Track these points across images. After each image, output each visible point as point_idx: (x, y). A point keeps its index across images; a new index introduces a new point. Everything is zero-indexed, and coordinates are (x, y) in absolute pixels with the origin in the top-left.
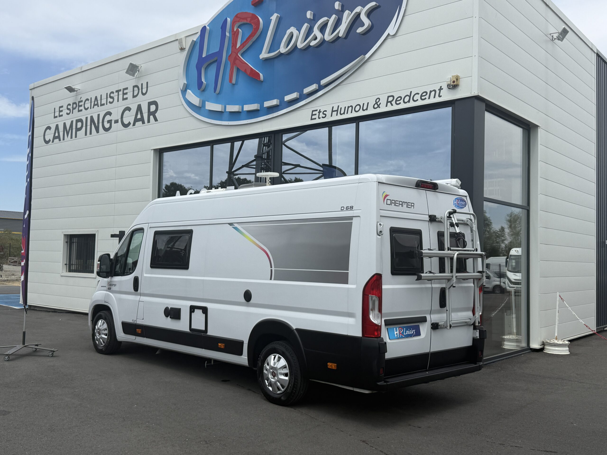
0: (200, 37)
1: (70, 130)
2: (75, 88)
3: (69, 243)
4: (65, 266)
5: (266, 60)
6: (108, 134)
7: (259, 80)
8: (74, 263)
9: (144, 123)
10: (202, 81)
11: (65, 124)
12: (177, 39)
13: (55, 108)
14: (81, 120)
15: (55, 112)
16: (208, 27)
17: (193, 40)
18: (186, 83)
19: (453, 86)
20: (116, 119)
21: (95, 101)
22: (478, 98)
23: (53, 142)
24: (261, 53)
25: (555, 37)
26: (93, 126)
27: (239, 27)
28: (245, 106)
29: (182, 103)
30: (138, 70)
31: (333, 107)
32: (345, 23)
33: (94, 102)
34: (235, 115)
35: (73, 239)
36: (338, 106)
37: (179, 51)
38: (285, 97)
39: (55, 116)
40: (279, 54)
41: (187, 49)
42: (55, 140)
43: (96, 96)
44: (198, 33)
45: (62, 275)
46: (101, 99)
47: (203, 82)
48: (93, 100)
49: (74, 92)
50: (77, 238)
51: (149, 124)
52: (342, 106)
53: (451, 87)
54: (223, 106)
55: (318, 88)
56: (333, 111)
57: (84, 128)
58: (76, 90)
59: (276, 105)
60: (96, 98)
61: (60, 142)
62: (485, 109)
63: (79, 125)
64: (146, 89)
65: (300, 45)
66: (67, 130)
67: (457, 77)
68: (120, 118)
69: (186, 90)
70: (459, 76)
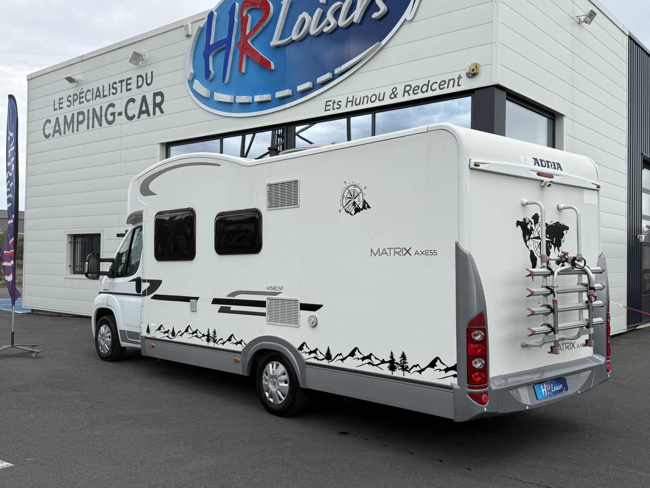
0: (207, 23)
1: (72, 124)
2: (76, 78)
3: (72, 243)
4: (69, 268)
5: (278, 47)
6: (112, 128)
7: (269, 68)
8: (78, 265)
9: (149, 115)
10: (210, 69)
11: (65, 117)
12: (182, 25)
13: (54, 100)
14: (82, 113)
15: (54, 105)
16: (215, 13)
17: (200, 27)
18: (192, 73)
19: (473, 74)
20: (120, 111)
21: (97, 93)
22: (498, 87)
23: (53, 136)
24: (271, 40)
25: (582, 19)
26: (95, 119)
27: (249, 12)
28: (255, 97)
29: (189, 93)
30: (142, 58)
31: (348, 98)
32: (360, 7)
33: (95, 94)
34: (245, 106)
35: (77, 239)
36: (354, 96)
37: (186, 38)
38: (298, 87)
39: (55, 108)
40: (291, 41)
41: (193, 36)
42: (55, 134)
43: (98, 86)
44: (204, 19)
45: (65, 277)
46: (103, 91)
47: (210, 71)
48: (95, 91)
49: (75, 82)
50: (81, 238)
51: (155, 116)
52: (358, 96)
53: (471, 75)
54: (233, 97)
55: (332, 77)
56: (348, 102)
57: (86, 121)
58: (76, 80)
59: (288, 96)
60: (98, 88)
61: (61, 136)
62: (506, 99)
63: (81, 118)
64: (150, 79)
65: (313, 32)
66: (67, 124)
67: (476, 65)
68: (124, 110)
69: (193, 80)
70: (479, 64)
